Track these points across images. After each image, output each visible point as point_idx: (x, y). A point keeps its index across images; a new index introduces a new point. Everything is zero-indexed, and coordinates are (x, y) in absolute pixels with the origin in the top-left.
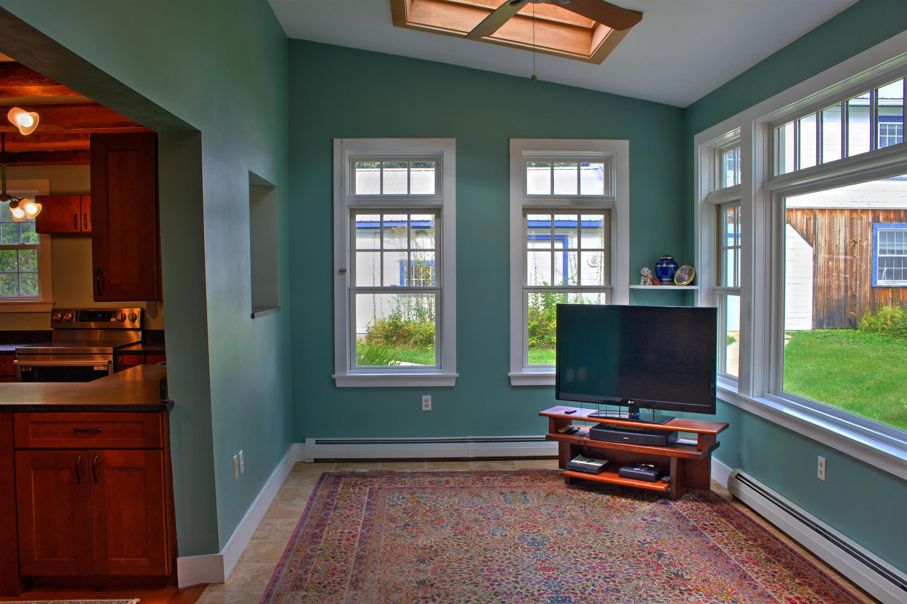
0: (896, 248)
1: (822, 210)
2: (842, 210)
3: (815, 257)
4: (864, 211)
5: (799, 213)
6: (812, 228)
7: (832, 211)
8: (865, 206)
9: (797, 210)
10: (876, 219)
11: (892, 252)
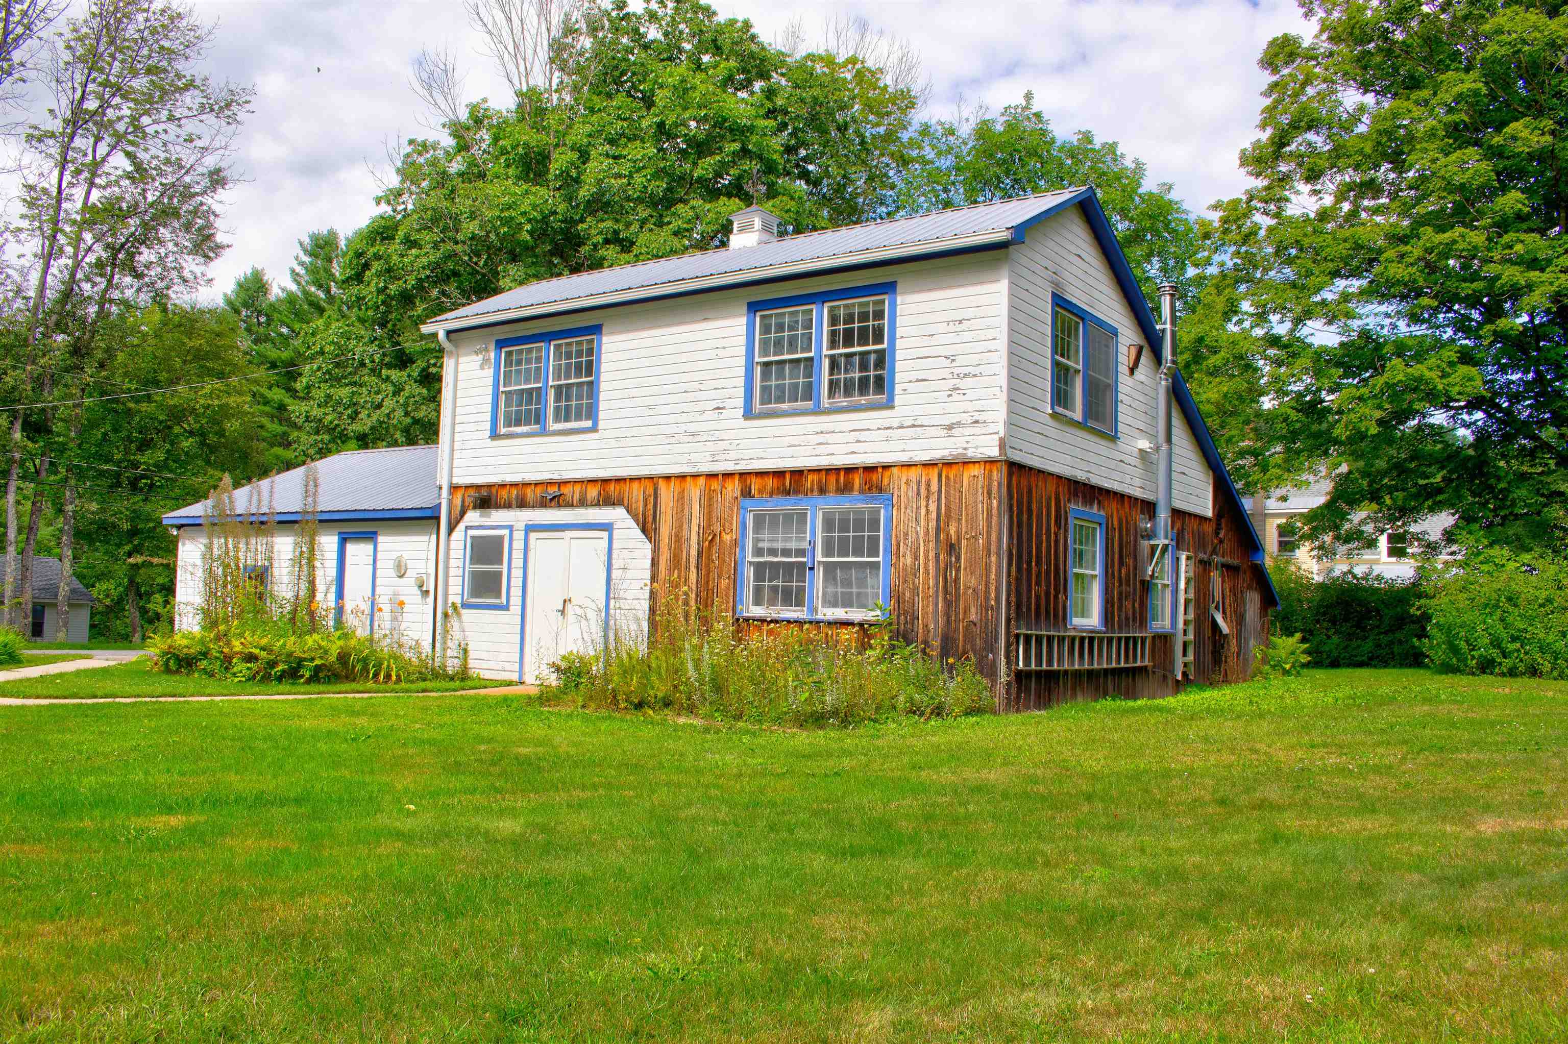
0: (779, 545)
1: (668, 478)
2: (695, 476)
3: (654, 562)
4: (728, 475)
5: (635, 485)
6: (651, 512)
7: (682, 477)
8: (730, 467)
9: (633, 479)
10: (747, 493)
11: (773, 552)
